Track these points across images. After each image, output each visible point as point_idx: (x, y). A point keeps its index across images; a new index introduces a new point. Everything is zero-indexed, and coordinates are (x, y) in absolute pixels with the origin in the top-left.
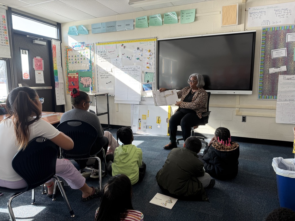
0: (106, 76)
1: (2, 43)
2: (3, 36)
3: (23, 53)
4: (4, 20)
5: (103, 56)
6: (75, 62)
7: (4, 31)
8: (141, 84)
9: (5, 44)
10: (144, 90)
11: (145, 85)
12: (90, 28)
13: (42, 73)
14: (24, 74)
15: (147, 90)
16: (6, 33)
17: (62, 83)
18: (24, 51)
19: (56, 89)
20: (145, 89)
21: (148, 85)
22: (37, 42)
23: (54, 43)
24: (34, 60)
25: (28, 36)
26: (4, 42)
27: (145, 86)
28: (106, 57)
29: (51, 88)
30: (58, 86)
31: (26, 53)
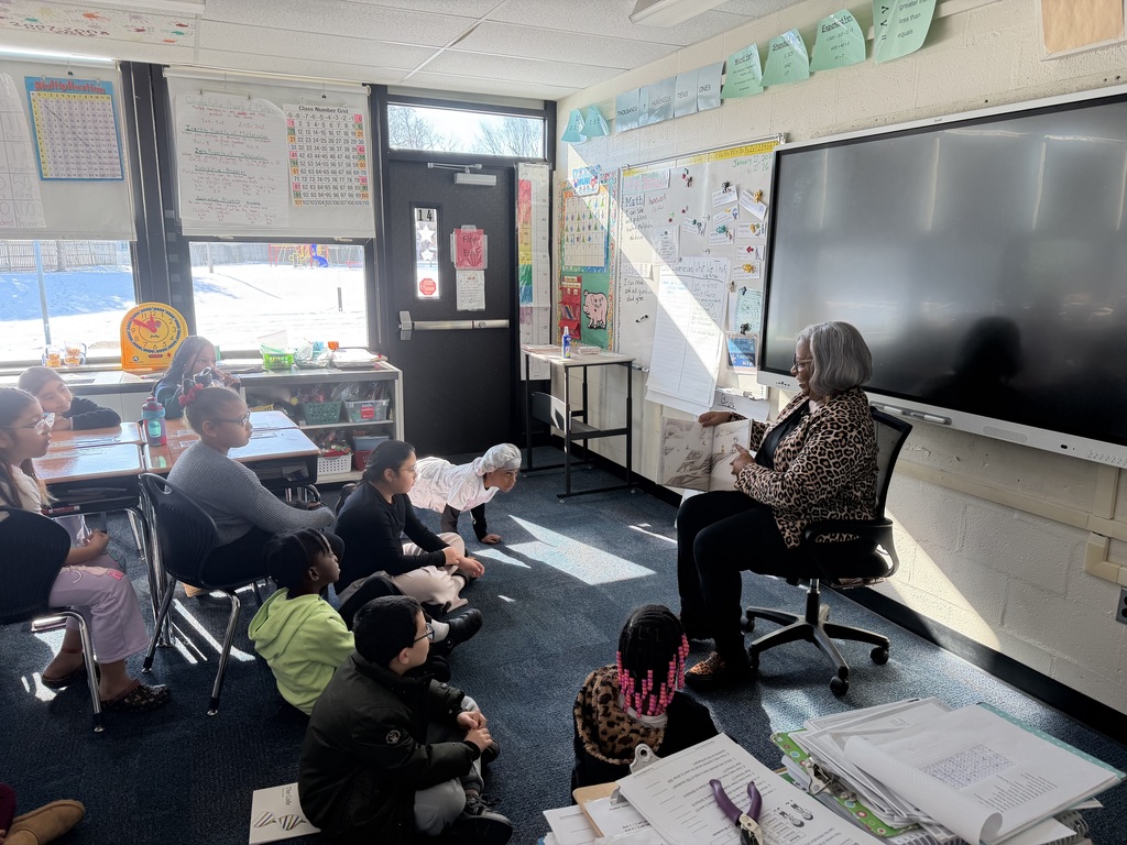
0: (637, 295)
1: (351, 195)
2: (353, 176)
3: (421, 220)
4: (360, 127)
5: (635, 216)
6: (578, 239)
7: (356, 161)
8: (722, 336)
9: (359, 199)
10: (730, 364)
11: (736, 342)
12: (613, 115)
13: (480, 276)
14: (423, 281)
15: (739, 363)
16: (363, 165)
17: (546, 309)
18: (425, 211)
19: (523, 328)
20: (733, 359)
21: (745, 346)
22: (461, 179)
23: (524, 173)
24: (453, 236)
25: (430, 165)
26: (355, 192)
27: (734, 346)
28: (644, 221)
29: (503, 323)
30: (531, 317)
31: (430, 218)
